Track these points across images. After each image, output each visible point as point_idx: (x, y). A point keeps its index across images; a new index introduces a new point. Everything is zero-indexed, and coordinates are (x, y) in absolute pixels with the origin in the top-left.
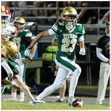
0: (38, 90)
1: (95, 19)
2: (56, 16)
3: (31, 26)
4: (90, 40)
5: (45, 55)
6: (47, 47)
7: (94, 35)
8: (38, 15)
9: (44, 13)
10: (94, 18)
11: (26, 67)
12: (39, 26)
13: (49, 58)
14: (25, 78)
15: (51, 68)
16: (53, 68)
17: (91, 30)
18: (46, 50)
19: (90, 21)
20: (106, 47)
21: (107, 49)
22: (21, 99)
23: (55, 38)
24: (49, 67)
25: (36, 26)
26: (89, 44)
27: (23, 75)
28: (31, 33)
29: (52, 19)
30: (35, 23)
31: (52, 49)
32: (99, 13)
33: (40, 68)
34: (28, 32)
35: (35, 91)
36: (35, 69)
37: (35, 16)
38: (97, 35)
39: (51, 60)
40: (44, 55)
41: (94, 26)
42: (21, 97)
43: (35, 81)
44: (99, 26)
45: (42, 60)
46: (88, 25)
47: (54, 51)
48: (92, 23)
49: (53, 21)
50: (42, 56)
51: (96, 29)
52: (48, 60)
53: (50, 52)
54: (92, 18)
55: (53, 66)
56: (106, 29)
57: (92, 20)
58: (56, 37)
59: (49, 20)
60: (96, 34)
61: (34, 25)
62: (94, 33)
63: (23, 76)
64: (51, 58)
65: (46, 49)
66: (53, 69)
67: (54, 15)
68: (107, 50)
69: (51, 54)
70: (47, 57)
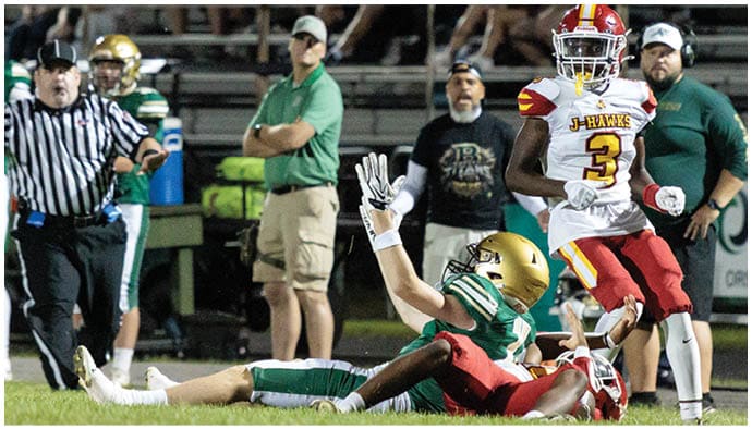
0: (186, 340)
1: (416, 44)
2: (255, 32)
3: (154, 75)
4: (397, 133)
5: (214, 196)
6: (219, 160)
7: (415, 112)
8: (185, 31)
9: (207, 22)
10: (414, 39)
11: (144, 246)
12: (187, 76)
13: (232, 208)
14: (136, 292)
15: (237, 250)
16: (245, 248)
17: (399, 90)
18: (216, 171)
19: (394, 54)
20: (442, 161)
21: (447, 170)
22: (118, 376)
23: (254, 126)
24: (230, 244)
25: (176, 76)
26: (394, 147)
27: (132, 278)
28: (165, 103)
29: (239, 46)
30: (172, 62)
31: (242, 171)
32: (431, 20)
33: (194, 248)
34: (150, 97)
35: (174, 344)
36: (174, 252)
37: (169, 33)
38: (425, 111)
39: (240, 215)
40: (207, 194)
41: (412, 73)
42: (116, 369)
43: (174, 301)
44: (432, 73)
45: (201, 214)
46: (385, 70)
47: (248, 176)
48: (403, 62)
49: (243, 53)
50: (199, 200)
51: (423, 84)
52: (226, 213)
53: (234, 183)
54: (403, 40)
55: (248, 237)
56: (447, 87)
57: (405, 49)
58: (256, 123)
59: (229, 50)
60: (423, 107)
61: (165, 69)
62: (415, 102)
63: (129, 285)
64: (238, 205)
65: (219, 167)
66: (246, 254)
67: (249, 29)
68: (448, 175)
69: (237, 191)
70: (220, 201)
